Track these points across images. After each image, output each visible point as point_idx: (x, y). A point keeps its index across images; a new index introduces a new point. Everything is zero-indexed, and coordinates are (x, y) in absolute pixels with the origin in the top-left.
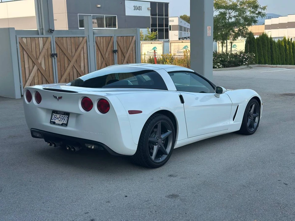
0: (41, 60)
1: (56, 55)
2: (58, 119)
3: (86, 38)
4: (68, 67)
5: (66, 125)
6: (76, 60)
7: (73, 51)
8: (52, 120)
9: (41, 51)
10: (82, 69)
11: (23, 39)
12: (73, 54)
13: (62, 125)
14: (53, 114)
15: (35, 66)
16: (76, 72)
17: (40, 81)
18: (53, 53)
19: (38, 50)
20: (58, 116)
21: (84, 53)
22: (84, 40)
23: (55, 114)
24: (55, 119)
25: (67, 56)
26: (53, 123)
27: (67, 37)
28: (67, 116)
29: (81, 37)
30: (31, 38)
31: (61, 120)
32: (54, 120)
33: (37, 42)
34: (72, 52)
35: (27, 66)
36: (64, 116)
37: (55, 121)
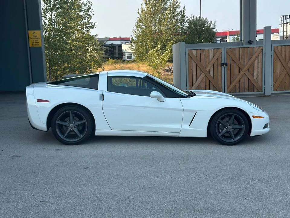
0: (210, 68)
1: (226, 64)
3: (261, 48)
4: (238, 74)
6: (249, 69)
7: (245, 60)
9: (211, 60)
10: (254, 77)
11: (193, 51)
12: (245, 64)
15: (203, 73)
16: (247, 80)
17: (207, 87)
18: (223, 62)
19: (207, 60)
21: (258, 62)
22: (259, 50)
25: (238, 65)
27: (239, 48)
29: (257, 47)
30: (201, 49)
33: (207, 53)
34: (244, 62)
35: (194, 73)
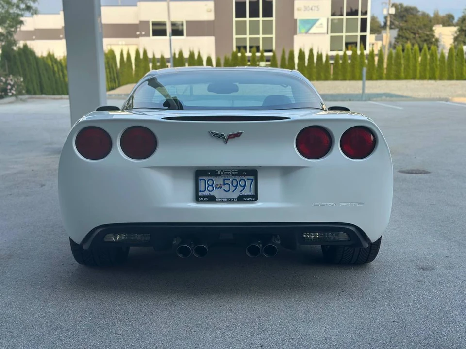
2: (221, 187)
5: (255, 198)
8: (200, 194)
13: (241, 199)
14: (200, 178)
20: (219, 181)
23: (206, 178)
24: (210, 188)
26: (207, 199)
28: (252, 178)
31: (232, 188)
32: (207, 193)
36: (238, 179)
37: (212, 194)
